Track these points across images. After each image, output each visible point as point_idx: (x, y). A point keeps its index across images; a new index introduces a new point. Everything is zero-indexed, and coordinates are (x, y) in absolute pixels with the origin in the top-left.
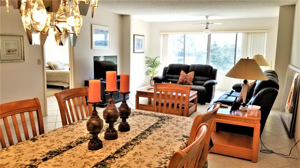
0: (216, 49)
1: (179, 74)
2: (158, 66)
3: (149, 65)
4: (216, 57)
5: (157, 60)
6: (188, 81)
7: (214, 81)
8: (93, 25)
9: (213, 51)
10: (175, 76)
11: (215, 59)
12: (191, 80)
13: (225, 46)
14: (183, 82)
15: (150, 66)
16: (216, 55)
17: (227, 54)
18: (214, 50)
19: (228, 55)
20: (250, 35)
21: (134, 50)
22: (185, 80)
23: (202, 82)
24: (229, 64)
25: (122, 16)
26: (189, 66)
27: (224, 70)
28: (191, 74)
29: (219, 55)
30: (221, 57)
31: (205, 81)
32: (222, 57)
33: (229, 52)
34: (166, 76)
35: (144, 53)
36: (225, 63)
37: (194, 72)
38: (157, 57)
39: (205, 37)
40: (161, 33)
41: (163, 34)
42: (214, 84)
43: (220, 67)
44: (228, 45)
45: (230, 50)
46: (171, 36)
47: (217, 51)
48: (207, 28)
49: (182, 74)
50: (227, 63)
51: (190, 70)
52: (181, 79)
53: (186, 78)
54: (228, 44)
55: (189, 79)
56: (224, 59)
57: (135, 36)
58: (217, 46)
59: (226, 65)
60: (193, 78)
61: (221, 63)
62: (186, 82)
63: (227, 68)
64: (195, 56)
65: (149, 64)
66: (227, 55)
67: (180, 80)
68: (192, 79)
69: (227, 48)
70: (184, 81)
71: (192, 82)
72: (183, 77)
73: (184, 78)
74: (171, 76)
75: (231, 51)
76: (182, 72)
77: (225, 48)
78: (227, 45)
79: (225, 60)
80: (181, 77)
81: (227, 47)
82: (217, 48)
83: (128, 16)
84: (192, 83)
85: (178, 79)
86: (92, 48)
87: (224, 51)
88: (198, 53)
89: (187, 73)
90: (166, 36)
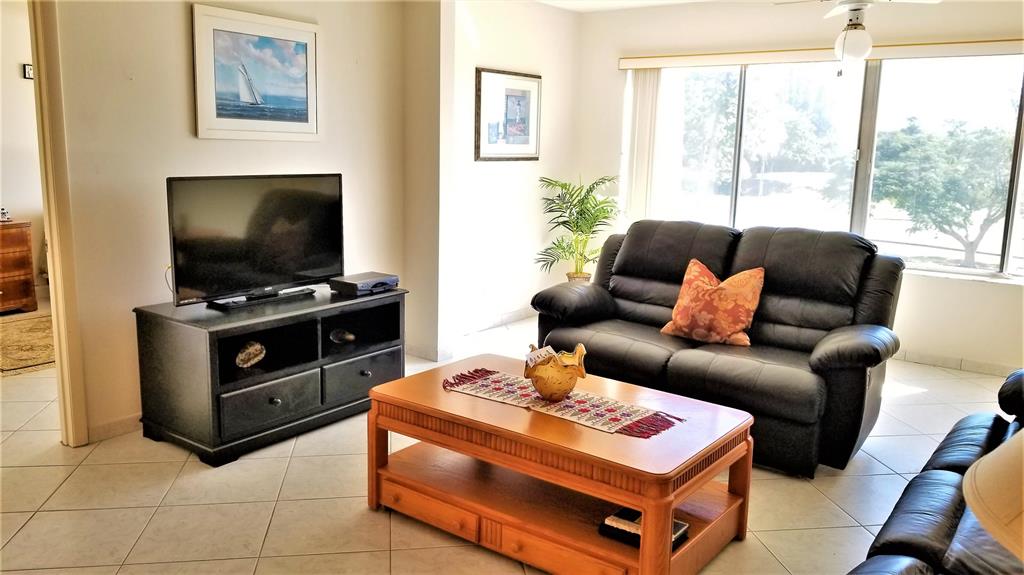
0: (914, 147)
1: (676, 278)
2: (605, 224)
3: (561, 220)
4: (911, 176)
5: (599, 196)
6: (724, 324)
7: (881, 336)
8: (198, 9)
9: (902, 155)
10: (657, 288)
11: (909, 186)
12: (736, 321)
13: (951, 134)
14: (693, 325)
15: (564, 223)
16: (913, 167)
17: (959, 167)
18: (906, 148)
19: (962, 168)
21: (477, 147)
22: (705, 318)
23: (807, 334)
24: (963, 205)
26: (737, 238)
27: (943, 230)
28: (746, 285)
29: (924, 170)
30: (933, 175)
31: (829, 328)
32: (937, 177)
33: (968, 157)
34: (611, 284)
35: (537, 159)
36: (950, 200)
37: (762, 274)
38: (603, 181)
39: (840, 73)
40: (625, 64)
41: (639, 69)
42: (874, 357)
43: (926, 216)
44: (964, 131)
45: (974, 151)
46: (674, 77)
47: (918, 153)
48: (855, 25)
49: (690, 282)
50: (957, 200)
51: (738, 261)
52: (686, 308)
53: (710, 307)
54: (962, 128)
55: (725, 311)
56: (945, 187)
57: (483, 74)
58: (918, 135)
59: (953, 209)
60: (753, 306)
61: (933, 199)
62: (710, 331)
63: (956, 220)
64: (832, 170)
65: (558, 214)
66: (957, 171)
67: (677, 317)
68: (748, 311)
69: (958, 142)
70: (701, 323)
71: (745, 331)
72: (697, 299)
73: (701, 304)
74: (635, 285)
75: (974, 155)
76: (695, 270)
77: (950, 144)
78: (958, 130)
79: (948, 191)
80: (685, 297)
81: (962, 138)
82: (919, 143)
84: (745, 339)
86: (195, 133)
87: (947, 152)
88: (838, 159)
89: (722, 276)
90: (647, 76)
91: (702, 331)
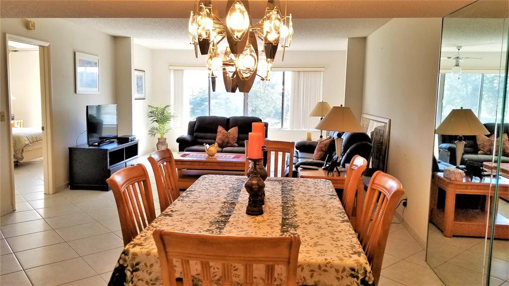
1: (215, 132)
5: (168, 111)
6: (231, 141)
8: (77, 53)
10: (209, 135)
12: (234, 140)
14: (223, 142)
15: (156, 121)
20: (302, 74)
22: (226, 140)
25: (115, 38)
26: (228, 120)
28: (234, 131)
34: (194, 135)
35: (145, 99)
37: (237, 128)
38: (167, 106)
40: (170, 68)
41: (175, 70)
46: (188, 73)
49: (220, 132)
51: (230, 126)
52: (220, 139)
53: (227, 137)
55: (231, 138)
60: (237, 136)
62: (228, 143)
65: (154, 118)
67: (218, 140)
70: (225, 142)
71: (236, 143)
72: (223, 136)
73: (225, 137)
74: (202, 134)
76: (220, 129)
80: (219, 136)
83: (126, 39)
84: (236, 145)
85: (215, 140)
86: (76, 92)
89: (227, 130)
90: (179, 72)
91: (225, 144)
